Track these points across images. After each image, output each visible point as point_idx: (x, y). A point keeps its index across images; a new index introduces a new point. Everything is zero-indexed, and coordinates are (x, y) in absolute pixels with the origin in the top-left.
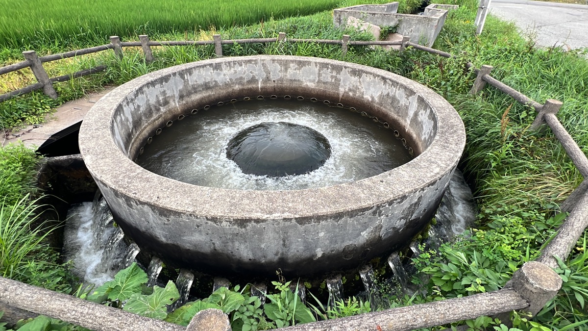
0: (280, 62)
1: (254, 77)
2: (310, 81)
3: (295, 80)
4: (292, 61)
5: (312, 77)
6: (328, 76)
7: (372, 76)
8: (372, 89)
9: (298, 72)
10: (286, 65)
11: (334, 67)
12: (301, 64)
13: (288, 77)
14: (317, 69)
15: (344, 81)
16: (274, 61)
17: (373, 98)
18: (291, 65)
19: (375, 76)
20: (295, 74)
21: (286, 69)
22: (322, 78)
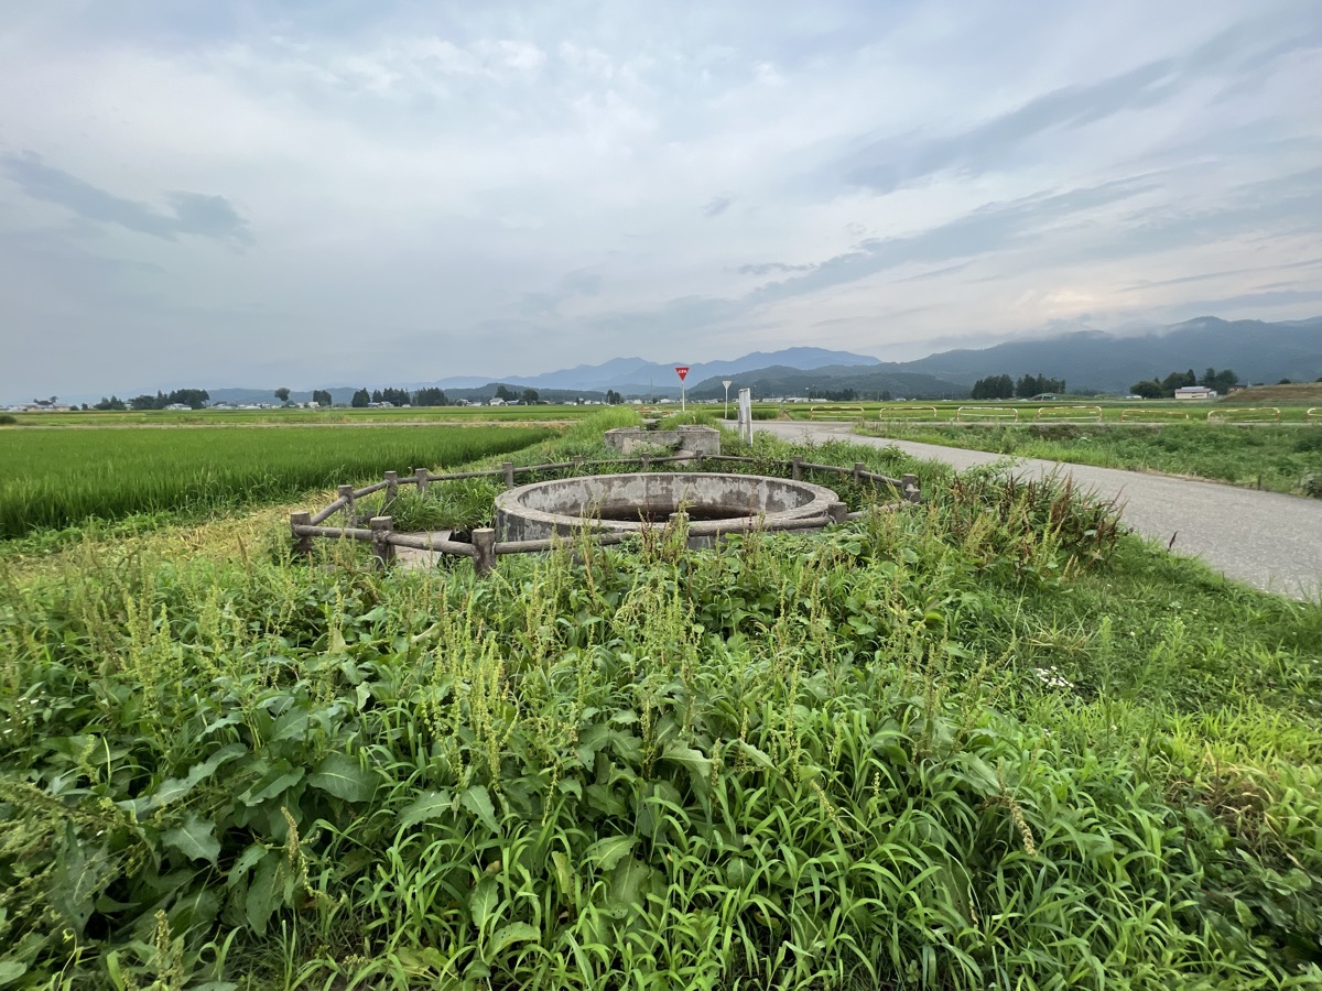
0: (603, 481)
1: (576, 500)
2: (638, 498)
3: (620, 499)
4: (616, 479)
5: (639, 493)
6: (657, 488)
7: (708, 480)
8: (711, 491)
9: (622, 489)
10: (609, 483)
11: (663, 478)
12: (626, 481)
13: (613, 496)
14: (644, 484)
15: (677, 490)
16: (596, 480)
17: (714, 500)
18: (615, 483)
19: (712, 478)
20: (619, 493)
21: (610, 488)
22: (651, 492)
